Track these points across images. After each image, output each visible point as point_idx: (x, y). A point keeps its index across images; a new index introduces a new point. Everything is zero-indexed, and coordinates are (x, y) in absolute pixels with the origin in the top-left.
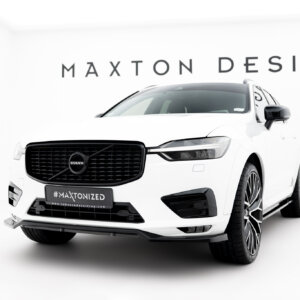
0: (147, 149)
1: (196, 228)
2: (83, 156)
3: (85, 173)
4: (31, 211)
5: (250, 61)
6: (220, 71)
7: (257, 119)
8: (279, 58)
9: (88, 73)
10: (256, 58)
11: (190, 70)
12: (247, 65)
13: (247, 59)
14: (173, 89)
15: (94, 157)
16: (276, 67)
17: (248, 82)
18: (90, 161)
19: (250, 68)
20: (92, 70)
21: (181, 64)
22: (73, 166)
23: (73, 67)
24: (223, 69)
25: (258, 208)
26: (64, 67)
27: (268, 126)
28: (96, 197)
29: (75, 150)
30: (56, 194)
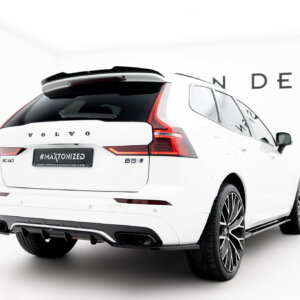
5: (284, 77)
6: (253, 87)
10: (290, 74)
11: (223, 87)
12: (280, 81)
13: (281, 75)
21: (215, 81)
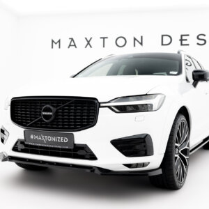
0: (100, 103)
1: (137, 164)
2: (52, 108)
3: (53, 121)
4: (15, 149)
5: (184, 38)
6: (162, 44)
7: (187, 80)
8: (204, 35)
9: (70, 45)
10: (188, 35)
11: (141, 44)
12: (181, 40)
13: (182, 36)
14: (126, 57)
15: (60, 109)
16: (202, 42)
17: (181, 52)
18: (57, 112)
19: (184, 42)
20: (72, 44)
21: (135, 39)
22: (44, 116)
23: (59, 41)
24: (164, 43)
25: (186, 147)
26: (53, 41)
27: (195, 85)
28: (61, 140)
29: (46, 103)
30: (32, 137)
